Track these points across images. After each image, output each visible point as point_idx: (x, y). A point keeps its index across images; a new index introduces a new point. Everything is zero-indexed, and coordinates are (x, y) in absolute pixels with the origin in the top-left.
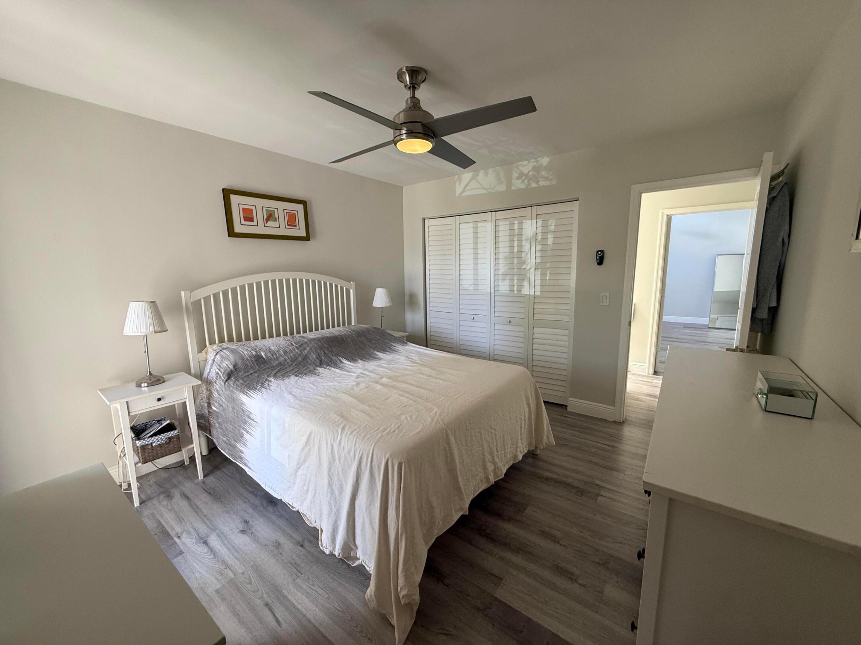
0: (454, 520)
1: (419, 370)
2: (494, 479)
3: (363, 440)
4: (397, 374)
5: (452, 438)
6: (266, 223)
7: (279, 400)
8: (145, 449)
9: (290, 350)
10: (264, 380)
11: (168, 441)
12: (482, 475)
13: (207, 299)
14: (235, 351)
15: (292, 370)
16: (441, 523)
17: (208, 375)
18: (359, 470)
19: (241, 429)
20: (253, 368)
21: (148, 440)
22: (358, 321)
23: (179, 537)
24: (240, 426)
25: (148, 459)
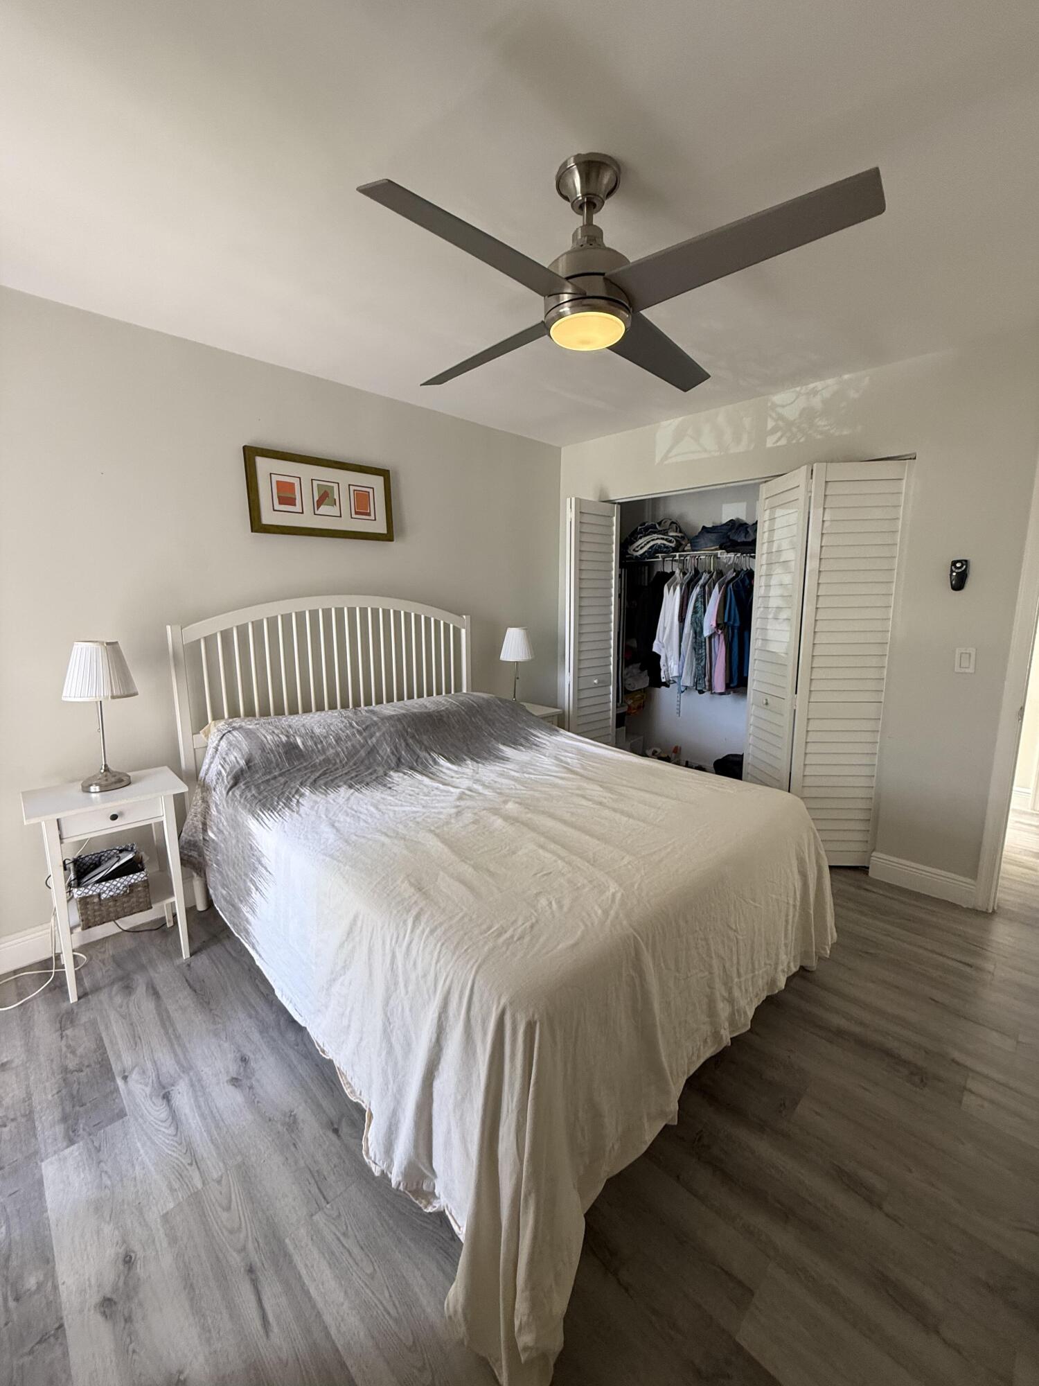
0: (645, 1142)
1: (579, 788)
2: (731, 1032)
3: (454, 954)
4: (537, 794)
5: (647, 959)
6: (318, 509)
7: (309, 836)
8: (88, 903)
9: (347, 736)
10: (294, 791)
11: (128, 891)
12: (706, 1029)
13: (210, 640)
14: (255, 733)
15: (346, 774)
16: (616, 1147)
17: (206, 774)
18: (443, 1018)
19: (248, 880)
20: (281, 766)
21: (94, 888)
22: (474, 686)
23: (125, 1078)
24: (246, 875)
25: (92, 921)
